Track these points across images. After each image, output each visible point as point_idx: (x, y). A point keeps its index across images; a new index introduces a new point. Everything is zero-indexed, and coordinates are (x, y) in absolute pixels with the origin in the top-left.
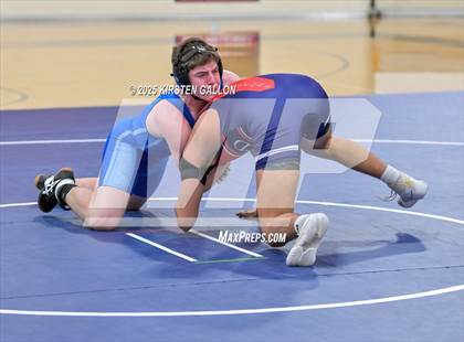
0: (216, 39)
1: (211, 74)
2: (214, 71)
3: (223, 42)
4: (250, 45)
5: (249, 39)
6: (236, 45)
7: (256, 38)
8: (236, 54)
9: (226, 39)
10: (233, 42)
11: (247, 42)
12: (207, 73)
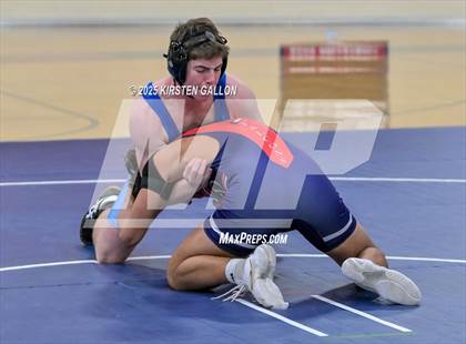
0: (333, 51)
1: (212, 71)
2: (216, 70)
3: (343, 55)
4: (375, 58)
5: (376, 51)
6: (358, 59)
7: (383, 50)
8: (359, 70)
9: (346, 51)
10: (355, 55)
11: (372, 55)
12: (207, 69)
